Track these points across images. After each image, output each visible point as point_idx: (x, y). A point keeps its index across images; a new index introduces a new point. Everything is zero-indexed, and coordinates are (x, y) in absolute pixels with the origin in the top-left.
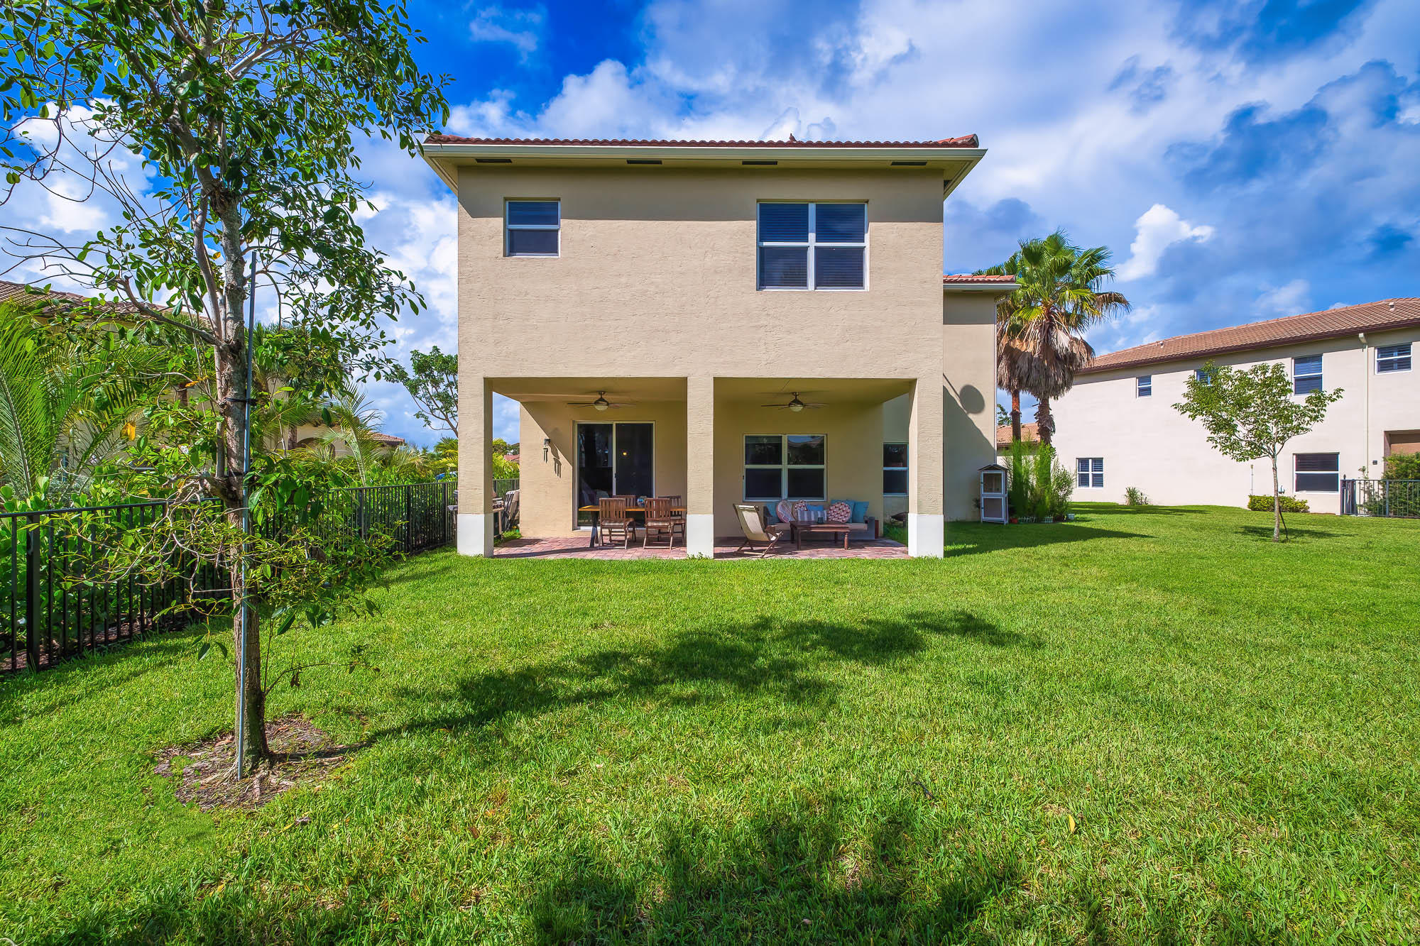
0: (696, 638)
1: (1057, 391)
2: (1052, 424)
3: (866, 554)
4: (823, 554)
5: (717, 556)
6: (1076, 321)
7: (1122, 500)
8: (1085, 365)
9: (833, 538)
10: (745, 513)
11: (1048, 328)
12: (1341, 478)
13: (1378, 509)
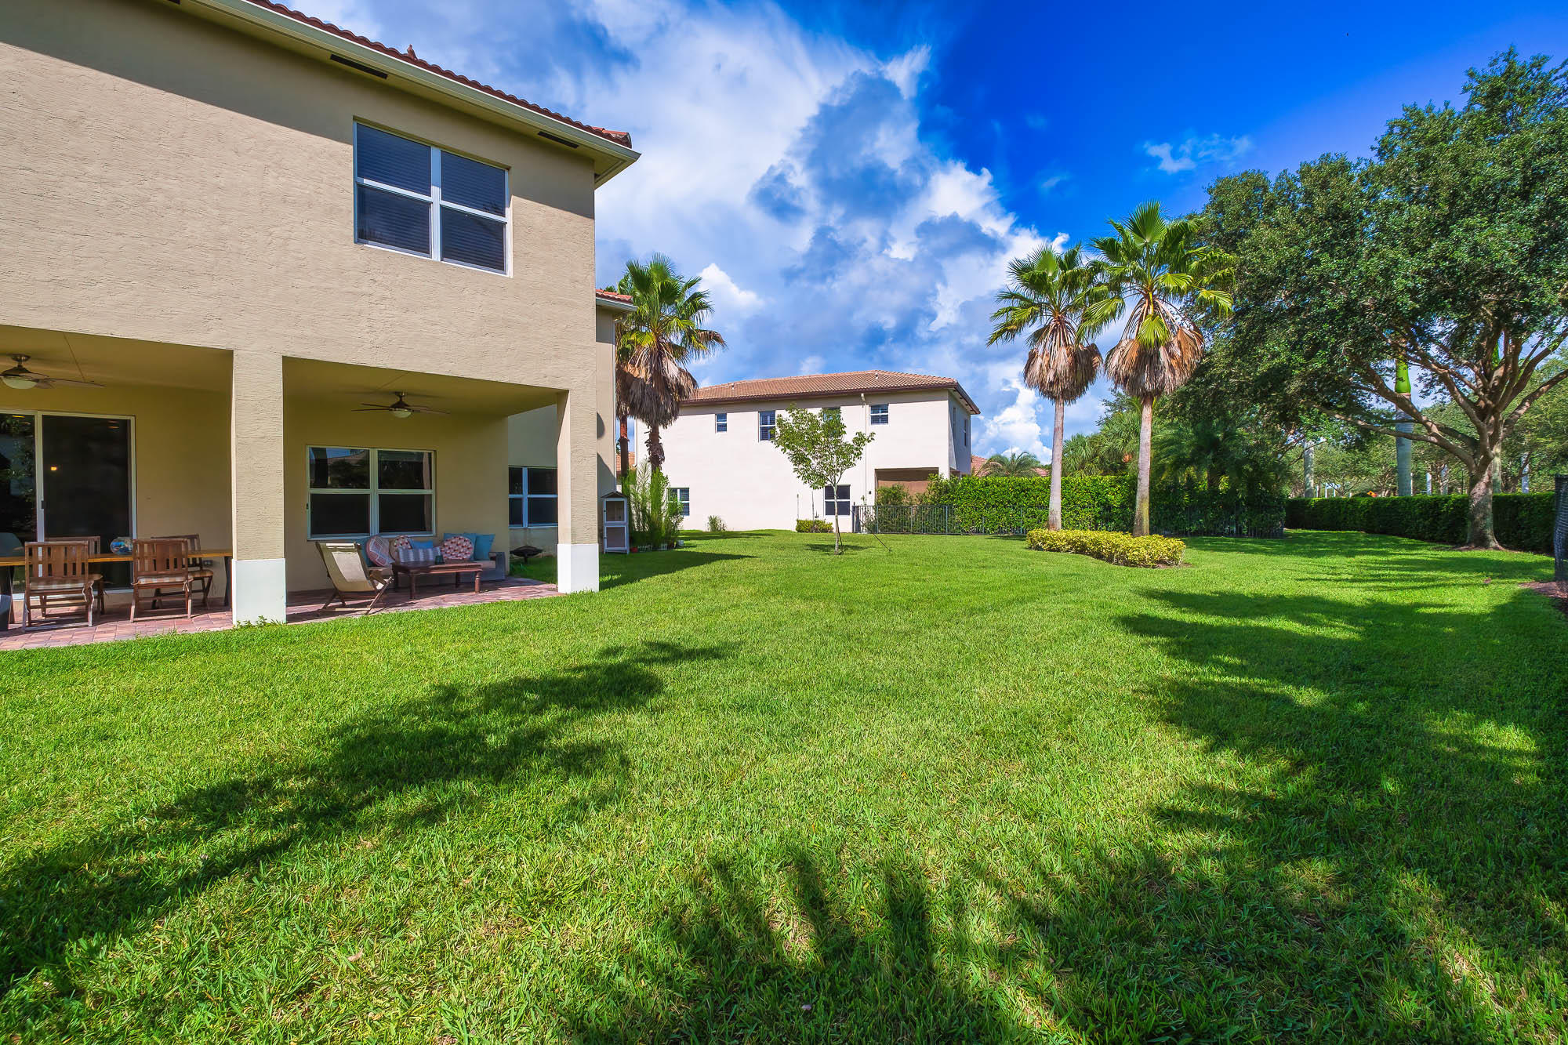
0: (364, 733)
1: (666, 419)
2: (662, 452)
3: (506, 595)
4: (451, 602)
5: (291, 618)
6: (679, 352)
7: (705, 527)
8: (691, 398)
9: (453, 581)
10: (335, 555)
11: (657, 356)
12: (851, 504)
13: (872, 529)
